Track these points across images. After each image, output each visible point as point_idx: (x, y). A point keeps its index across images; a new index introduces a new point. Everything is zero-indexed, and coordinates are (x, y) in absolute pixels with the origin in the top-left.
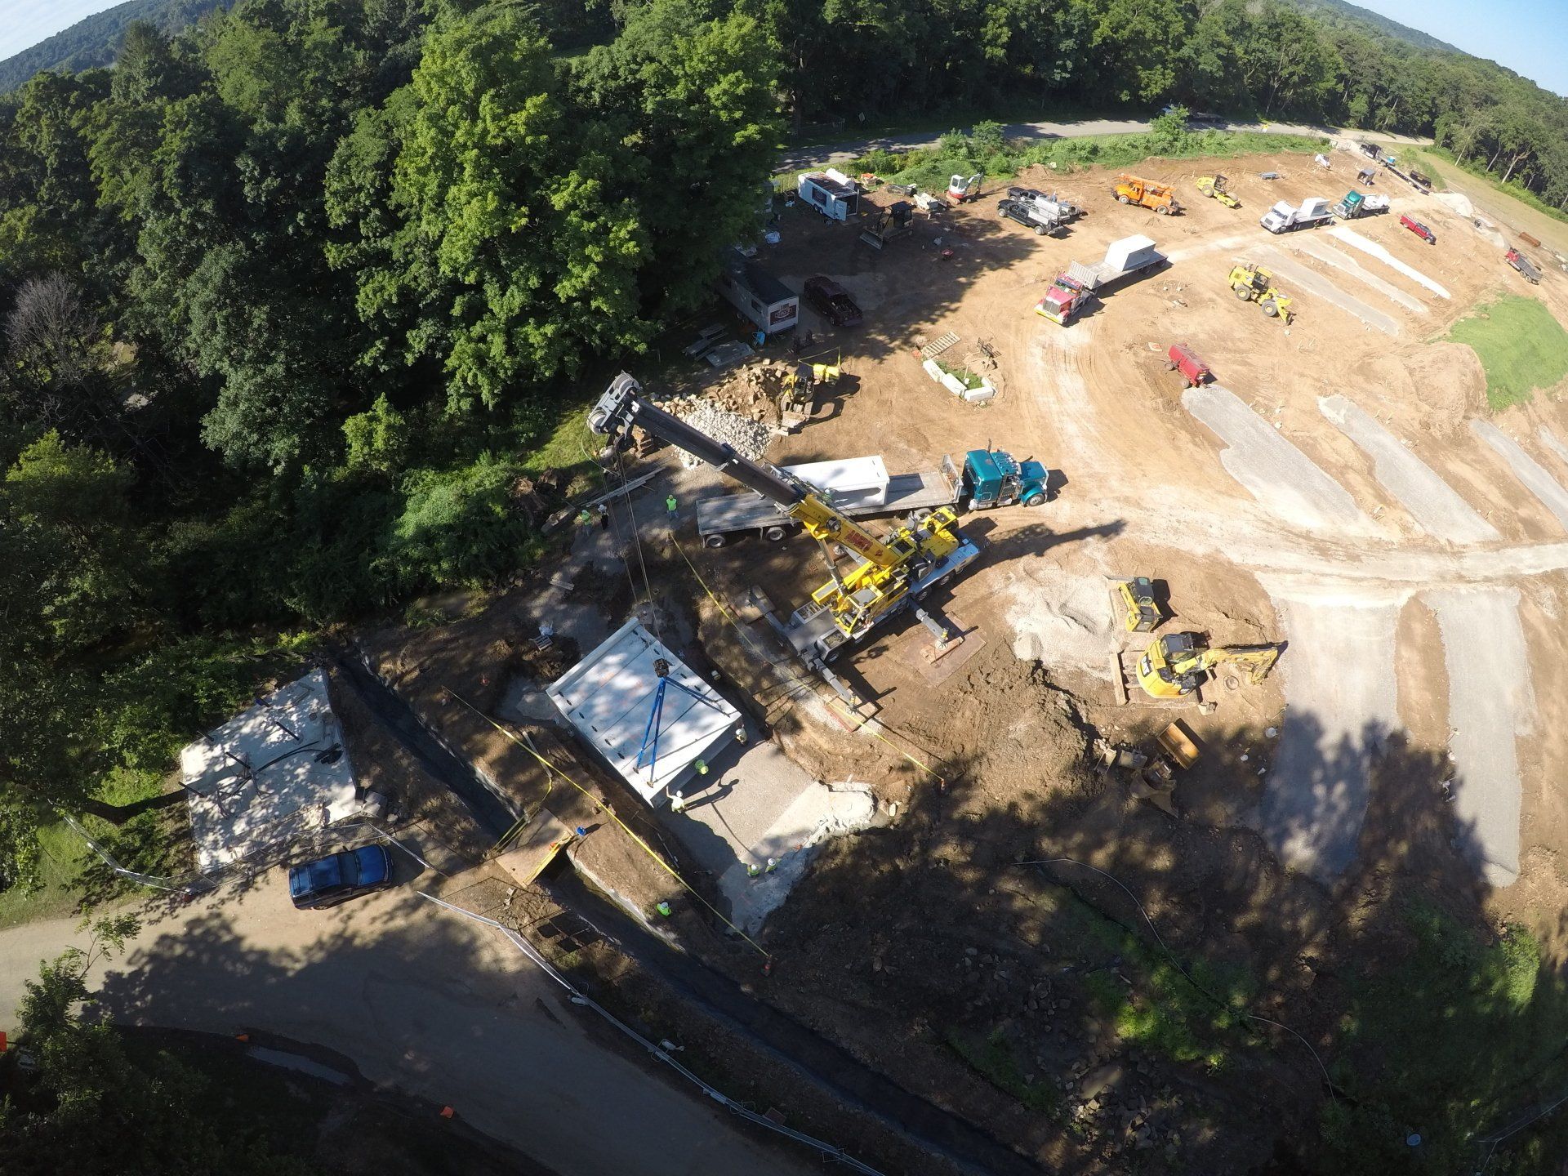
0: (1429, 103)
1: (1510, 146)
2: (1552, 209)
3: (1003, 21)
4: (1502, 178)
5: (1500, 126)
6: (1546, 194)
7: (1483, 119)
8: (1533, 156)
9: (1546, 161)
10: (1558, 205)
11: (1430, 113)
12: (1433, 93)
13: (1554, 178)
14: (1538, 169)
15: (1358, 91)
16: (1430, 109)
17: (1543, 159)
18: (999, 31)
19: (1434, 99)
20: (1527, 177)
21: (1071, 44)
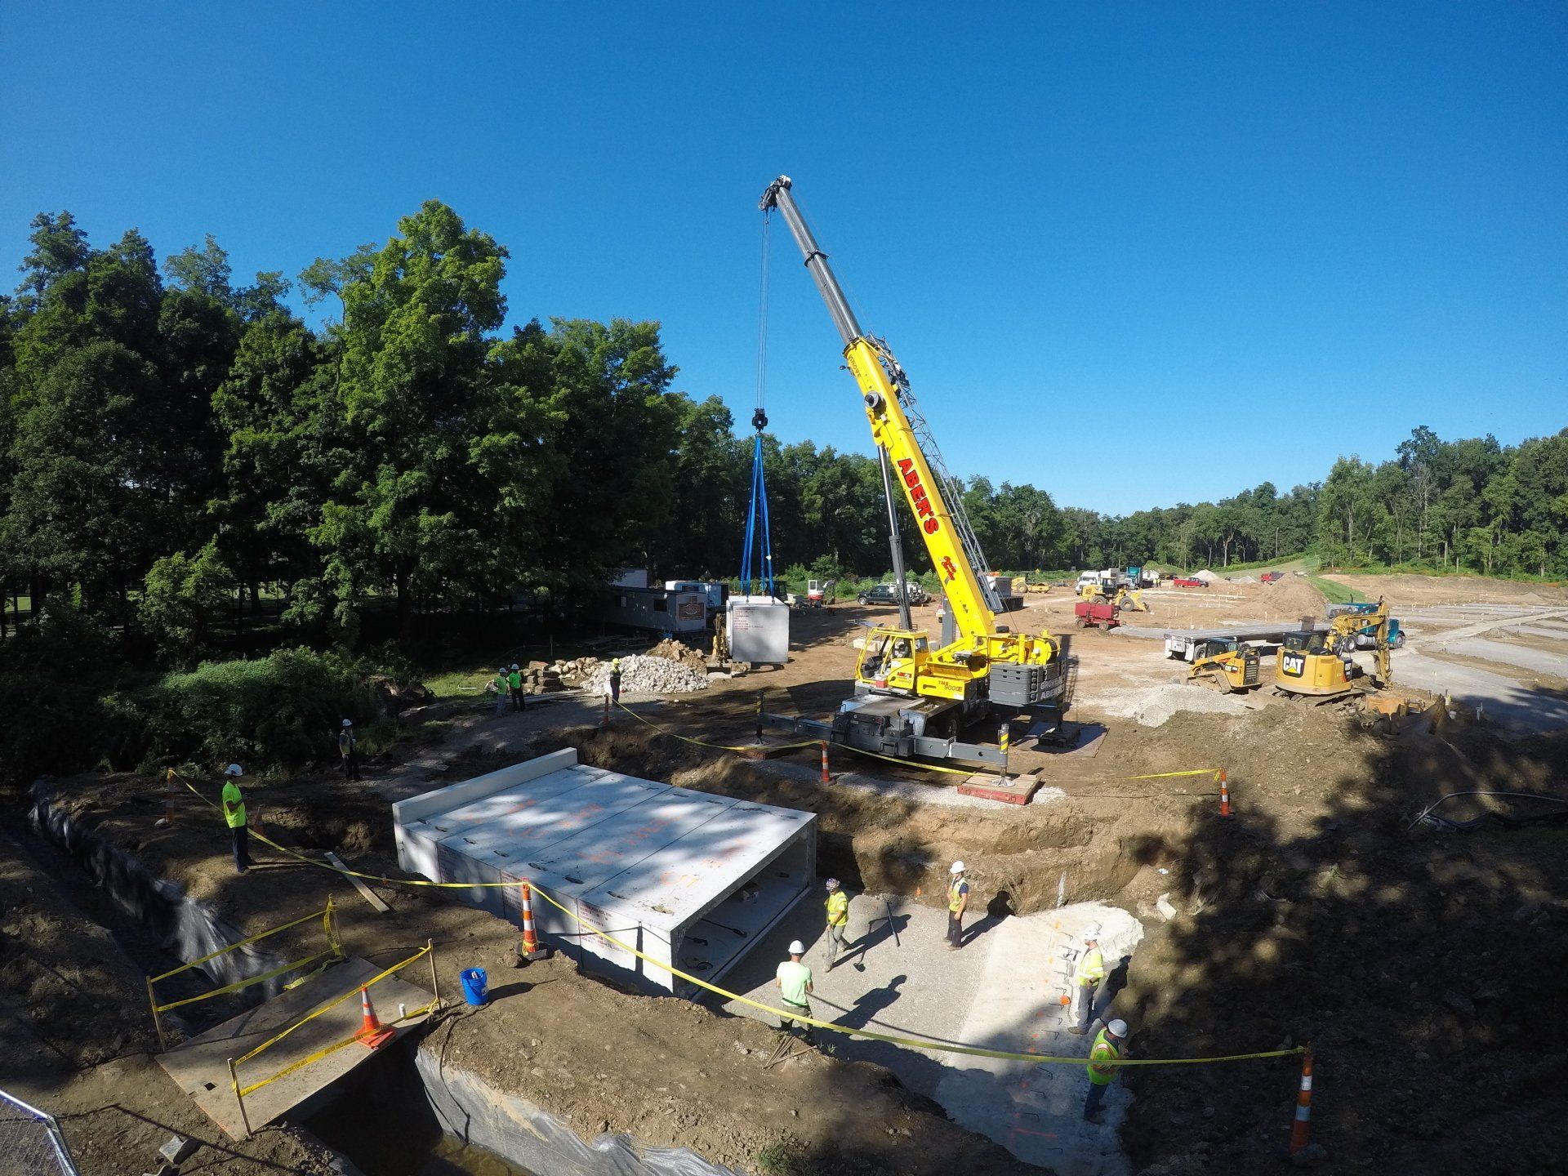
0: (1144, 542)
1: (1217, 536)
2: (1270, 561)
3: (815, 489)
4: (1223, 565)
5: (1204, 527)
6: (1261, 554)
7: (1189, 529)
8: (1238, 533)
9: (1249, 530)
10: (1274, 556)
11: (1147, 549)
12: (1144, 533)
13: (1260, 539)
14: (1246, 540)
15: (1090, 546)
16: (1146, 546)
17: (1244, 531)
18: (813, 497)
19: (1145, 537)
20: (1240, 553)
21: (872, 511)
